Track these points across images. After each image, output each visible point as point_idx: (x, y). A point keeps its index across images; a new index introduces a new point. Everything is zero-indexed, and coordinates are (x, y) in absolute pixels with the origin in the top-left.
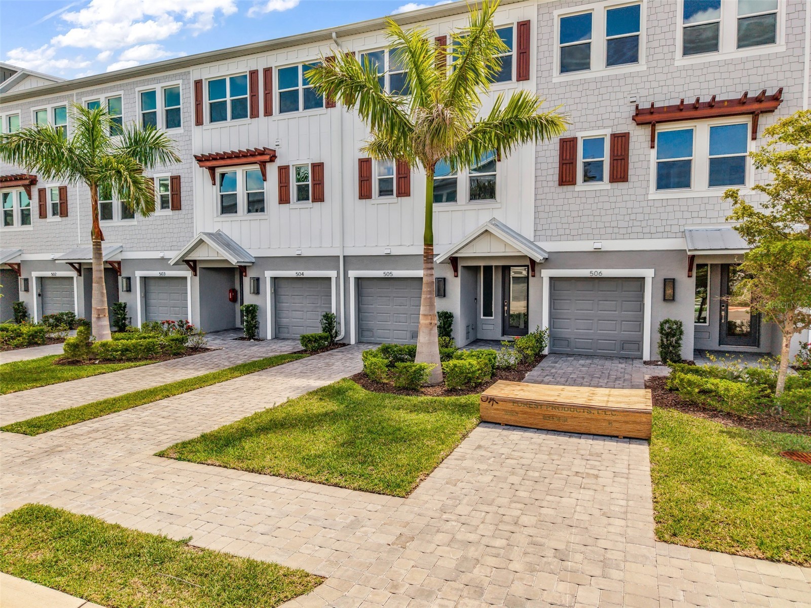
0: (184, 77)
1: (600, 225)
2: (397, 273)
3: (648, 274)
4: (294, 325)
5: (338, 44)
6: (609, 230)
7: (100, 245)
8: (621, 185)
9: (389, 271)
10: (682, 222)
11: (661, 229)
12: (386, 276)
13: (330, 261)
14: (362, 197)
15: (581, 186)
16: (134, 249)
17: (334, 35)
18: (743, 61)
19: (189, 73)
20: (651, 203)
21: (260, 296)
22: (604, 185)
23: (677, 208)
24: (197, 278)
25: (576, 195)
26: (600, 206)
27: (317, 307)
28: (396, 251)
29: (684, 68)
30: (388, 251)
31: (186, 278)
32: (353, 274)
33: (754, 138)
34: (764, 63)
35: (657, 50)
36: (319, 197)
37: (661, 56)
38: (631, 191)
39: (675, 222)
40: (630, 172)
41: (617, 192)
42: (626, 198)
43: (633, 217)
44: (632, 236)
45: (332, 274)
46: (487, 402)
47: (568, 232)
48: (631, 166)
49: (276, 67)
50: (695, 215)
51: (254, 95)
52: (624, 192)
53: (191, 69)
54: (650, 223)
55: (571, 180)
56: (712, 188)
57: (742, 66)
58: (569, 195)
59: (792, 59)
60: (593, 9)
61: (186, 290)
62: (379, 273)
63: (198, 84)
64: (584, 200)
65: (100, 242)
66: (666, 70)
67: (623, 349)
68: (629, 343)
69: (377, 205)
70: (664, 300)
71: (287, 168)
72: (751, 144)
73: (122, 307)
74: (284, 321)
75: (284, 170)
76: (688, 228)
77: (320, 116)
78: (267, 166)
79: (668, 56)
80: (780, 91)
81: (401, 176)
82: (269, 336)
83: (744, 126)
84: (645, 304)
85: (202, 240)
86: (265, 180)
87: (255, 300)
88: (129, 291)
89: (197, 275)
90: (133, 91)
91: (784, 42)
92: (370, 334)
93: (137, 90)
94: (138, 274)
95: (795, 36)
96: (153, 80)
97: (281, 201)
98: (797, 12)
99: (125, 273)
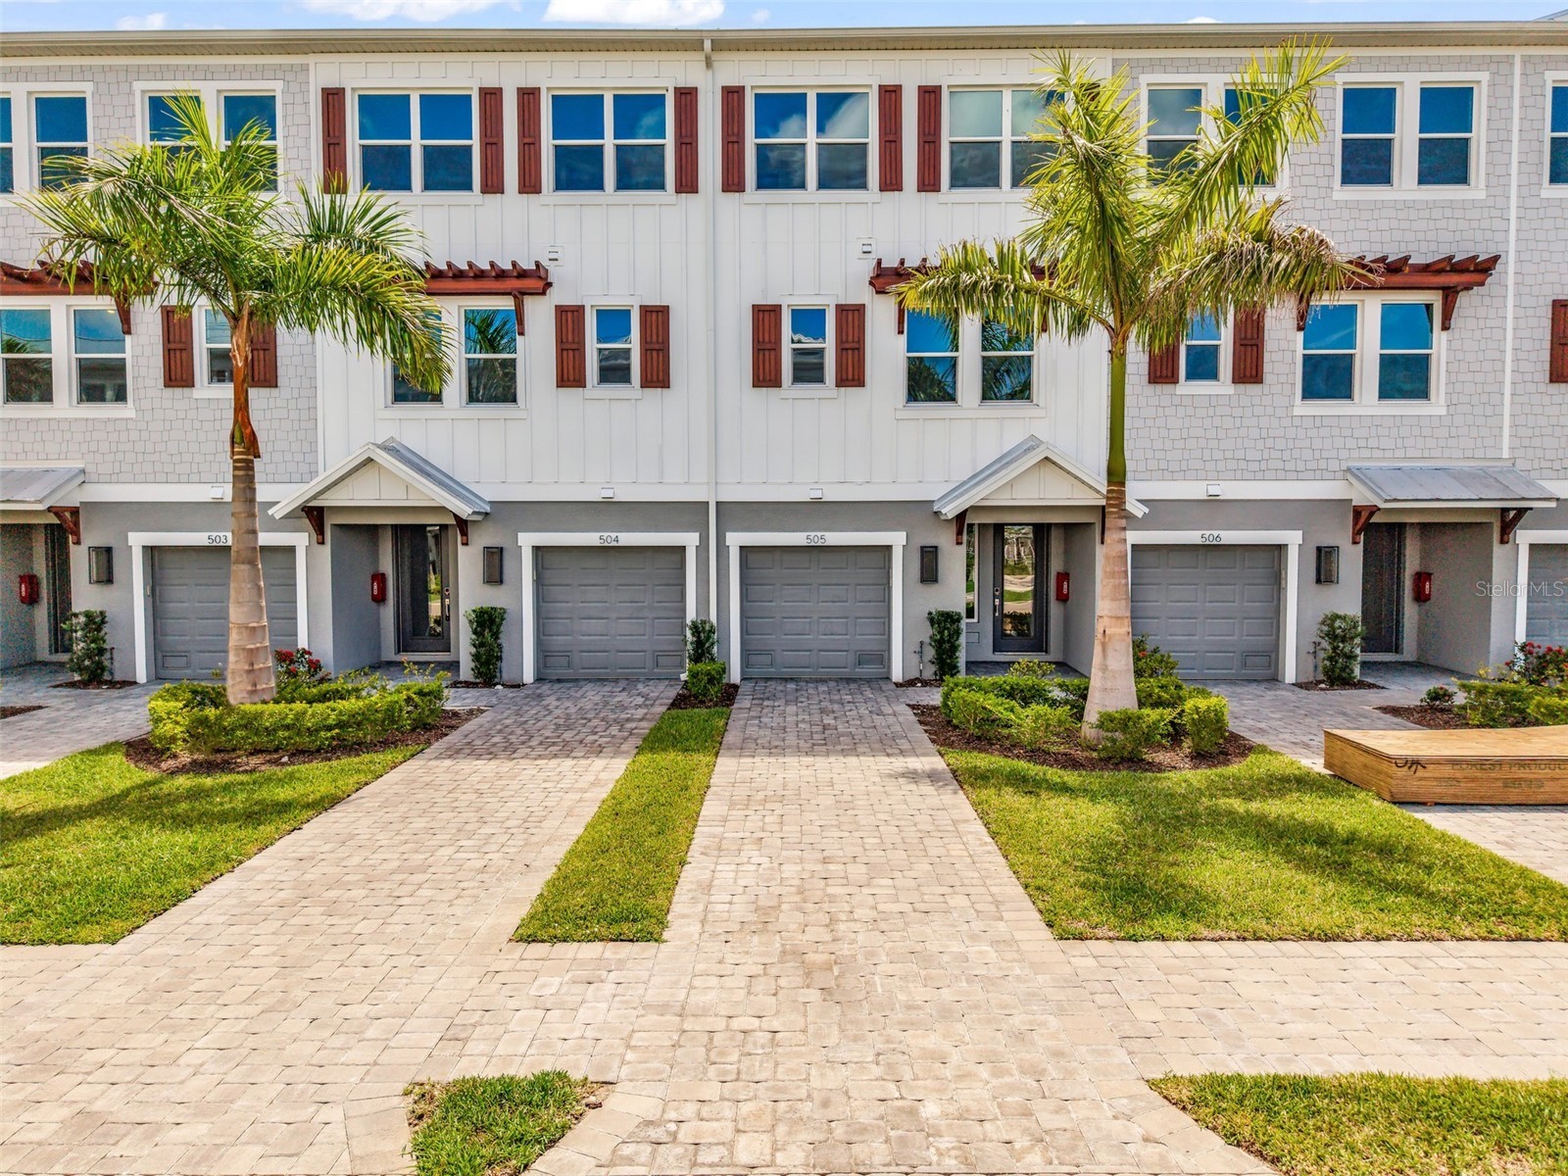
0: (290, 77)
1: (1218, 455)
2: (834, 538)
3: (1292, 538)
4: (586, 648)
5: (709, 64)
6: (1232, 464)
7: (252, 469)
8: (1252, 389)
9: (819, 534)
10: (1344, 454)
11: (1312, 465)
12: (813, 544)
13: (690, 513)
14: (758, 382)
15: (1186, 388)
16: (122, 477)
17: (708, 45)
18: (1430, 206)
19: (305, 68)
20: (1297, 422)
21: (503, 587)
22: (1223, 387)
23: (1335, 431)
24: (326, 551)
25: (1176, 401)
26: (1217, 422)
27: (642, 609)
28: (832, 494)
29: (1346, 205)
30: (817, 494)
32: (735, 540)
33: (1445, 327)
34: (1458, 213)
35: (1307, 170)
36: (657, 376)
37: (1312, 181)
38: (1267, 400)
39: (1333, 453)
40: (1267, 367)
41: (1245, 401)
42: (1258, 411)
43: (1270, 443)
44: (1268, 474)
45: (690, 540)
46: (1406, 768)
47: (1163, 465)
48: (1267, 357)
49: (548, 89)
50: (1362, 443)
51: (493, 142)
52: (1257, 401)
53: (311, 60)
54: (1296, 453)
55: (1170, 374)
56: (1385, 402)
57: (1426, 214)
58: (1166, 401)
59: (1494, 213)
60: (1205, 84)
61: (293, 576)
62: (798, 538)
63: (333, 99)
64: (1190, 411)
65: (252, 461)
66: (1319, 204)
67: (1245, 665)
68: (1256, 654)
69: (792, 400)
70: (1318, 581)
71: (579, 311)
72: (1440, 338)
73: (96, 623)
74: (558, 641)
75: (569, 314)
76: (1351, 464)
77: (661, 207)
78: (529, 302)
79: (1323, 182)
80: (1495, 259)
81: (847, 346)
82: (528, 676)
83: (1429, 307)
84: (1285, 589)
85: (370, 460)
86: (522, 333)
87: (493, 597)
88: (110, 581)
89: (323, 543)
90: (124, 87)
91: (1482, 184)
92: (766, 659)
93: (138, 86)
94: (138, 540)
95: (1498, 179)
96: (193, 69)
97: (562, 382)
98: (1499, 142)
99: (91, 537)
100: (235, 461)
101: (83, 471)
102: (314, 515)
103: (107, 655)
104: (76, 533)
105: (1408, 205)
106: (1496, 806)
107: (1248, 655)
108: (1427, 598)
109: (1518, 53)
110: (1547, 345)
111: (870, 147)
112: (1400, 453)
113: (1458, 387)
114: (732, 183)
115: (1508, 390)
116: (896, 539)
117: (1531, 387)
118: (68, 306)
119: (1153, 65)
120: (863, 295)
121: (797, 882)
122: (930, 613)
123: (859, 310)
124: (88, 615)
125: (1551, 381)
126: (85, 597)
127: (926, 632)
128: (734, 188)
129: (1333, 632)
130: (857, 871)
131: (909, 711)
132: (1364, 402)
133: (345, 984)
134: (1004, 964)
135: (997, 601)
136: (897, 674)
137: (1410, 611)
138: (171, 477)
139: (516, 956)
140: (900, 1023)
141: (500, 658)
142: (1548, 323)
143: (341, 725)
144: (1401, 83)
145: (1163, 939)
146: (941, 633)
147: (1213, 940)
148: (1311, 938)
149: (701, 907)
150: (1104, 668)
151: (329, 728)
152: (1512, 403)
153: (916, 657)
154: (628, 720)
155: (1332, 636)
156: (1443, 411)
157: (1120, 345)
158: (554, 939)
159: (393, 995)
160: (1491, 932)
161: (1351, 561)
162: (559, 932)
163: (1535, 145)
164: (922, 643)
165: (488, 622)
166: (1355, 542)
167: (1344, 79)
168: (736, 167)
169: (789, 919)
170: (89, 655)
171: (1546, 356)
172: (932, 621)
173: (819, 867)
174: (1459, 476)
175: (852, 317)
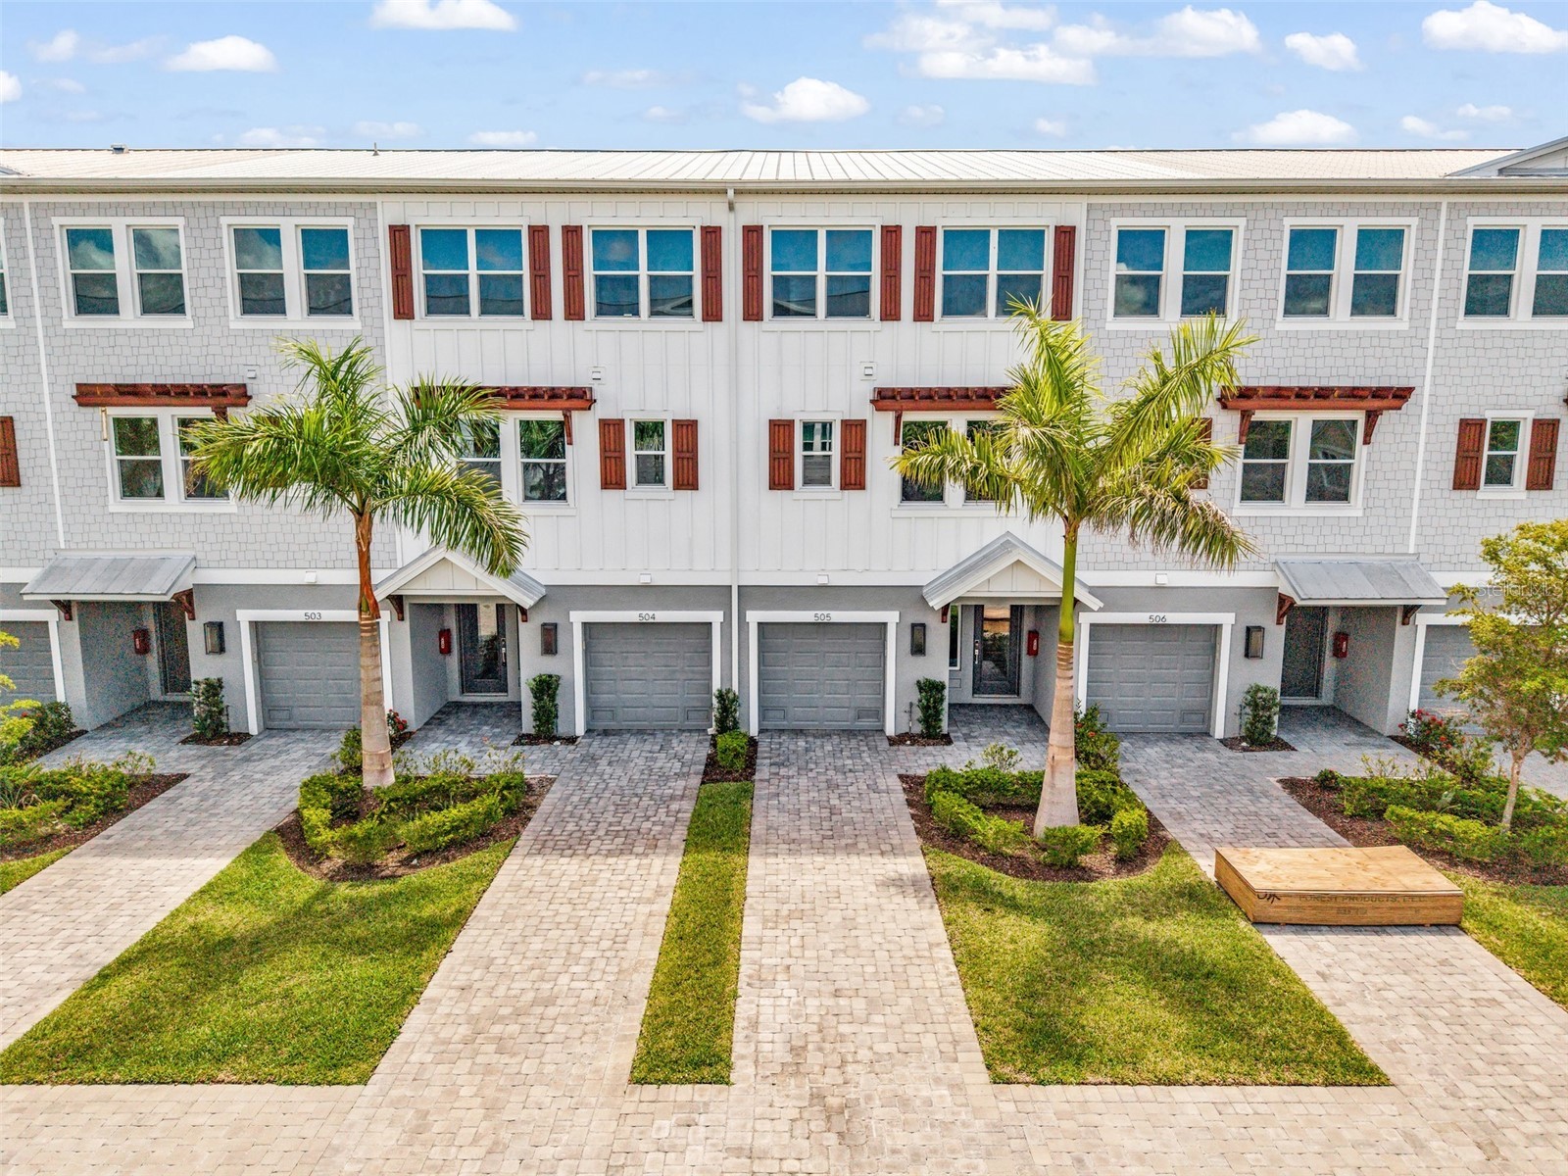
0: (360, 213)
2: (838, 616)
3: (1227, 619)
4: (628, 704)
5: (731, 207)
6: (1178, 557)
9: (826, 613)
10: (1273, 549)
12: (820, 621)
13: (717, 595)
14: (774, 485)
16: (228, 563)
17: (731, 193)
19: (373, 206)
21: (558, 656)
23: (1267, 530)
24: (406, 625)
27: (674, 672)
28: (837, 580)
29: (1287, 334)
30: (824, 580)
32: (754, 617)
33: (1366, 442)
34: (1384, 342)
35: (1253, 304)
36: (687, 480)
37: (1258, 312)
39: (1265, 548)
40: (1213, 476)
44: (1208, 566)
45: (715, 617)
46: (1265, 899)
47: (1119, 557)
49: (589, 226)
50: (1289, 540)
51: (541, 274)
53: (378, 199)
56: (1310, 504)
57: (1356, 343)
59: (1415, 342)
60: (1169, 227)
62: (807, 616)
63: (399, 234)
66: (1264, 333)
67: (1183, 721)
68: (1192, 712)
69: (804, 499)
70: (1247, 655)
71: (619, 424)
72: (1361, 450)
73: (214, 688)
74: (604, 698)
75: (611, 427)
76: (1281, 558)
77: (686, 332)
78: (575, 415)
79: (1268, 314)
80: (1410, 390)
81: (850, 455)
82: (580, 729)
83: (1354, 422)
84: (1219, 661)
85: (444, 560)
86: (570, 443)
87: (549, 666)
88: (222, 650)
89: (402, 619)
90: (212, 222)
91: (1406, 318)
92: (780, 714)
93: (225, 221)
94: (245, 616)
95: (1420, 311)
96: (272, 205)
97: (606, 484)
98: (1424, 278)
99: (205, 614)
101: (196, 559)
102: (397, 602)
103: (225, 714)
104: (192, 613)
105: (1340, 335)
106: (1330, 927)
107: (1185, 714)
108: (1344, 655)
109: (1445, 200)
110: (1453, 457)
111: (873, 279)
112: (1320, 549)
113: (1374, 493)
114: (752, 313)
115: (1417, 495)
116: (891, 617)
117: (1437, 493)
118: (173, 416)
119: (1122, 210)
120: (864, 411)
121: (816, 1019)
122: (918, 682)
123: (862, 424)
124: (208, 682)
125: (1454, 489)
126: (202, 667)
127: (915, 696)
128: (753, 317)
129: (1256, 703)
130: (859, 1005)
131: (897, 785)
132: (1293, 506)
134: (956, 1109)
135: (976, 652)
136: (890, 730)
137: (1330, 664)
138: (271, 564)
139: (636, 1098)
140: (887, 1166)
141: (556, 716)
142: (1454, 439)
143: (455, 829)
144: (1341, 226)
145: (1063, 1083)
146: (928, 701)
147: (1095, 1084)
149: (753, 1047)
150: (1053, 786)
151: (447, 833)
152: (1420, 507)
153: (906, 716)
155: (1255, 706)
156: (1360, 513)
157: (1072, 534)
158: (659, 1082)
159: (565, 1137)
161: (1275, 639)
162: (661, 1076)
163: (1454, 283)
164: (911, 704)
165: (546, 688)
166: (1279, 623)
167: (1291, 222)
168: (755, 296)
169: (814, 1059)
170: (210, 715)
171: (1451, 466)
172: (921, 689)
173: (831, 1002)
174: (1369, 572)
175: (855, 429)
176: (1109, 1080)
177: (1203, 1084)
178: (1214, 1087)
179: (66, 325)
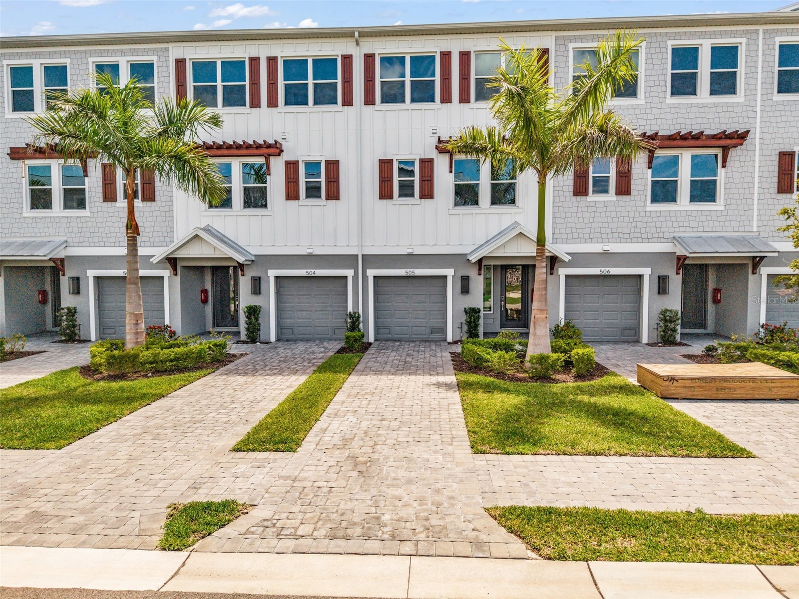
0: (160, 54)
1: (608, 231)
2: (419, 272)
3: (646, 272)
4: (300, 325)
5: (358, 44)
6: (616, 235)
7: (136, 241)
8: (625, 198)
9: (412, 270)
10: (672, 230)
11: (656, 235)
12: (408, 275)
13: (349, 260)
14: (382, 197)
15: (592, 197)
17: (356, 34)
18: (716, 106)
19: (167, 49)
20: (648, 214)
21: (261, 295)
22: (611, 197)
23: (668, 219)
24: (178, 278)
25: (588, 204)
26: (608, 214)
27: (327, 306)
28: (418, 251)
29: (673, 106)
30: (410, 251)
31: (162, 278)
32: (371, 273)
33: (724, 166)
34: (730, 109)
35: (653, 89)
36: (333, 194)
37: (655, 94)
38: (633, 203)
39: (667, 230)
40: (633, 187)
41: (622, 204)
42: (629, 209)
43: (634, 225)
44: (634, 240)
45: (349, 273)
46: (668, 382)
47: (581, 235)
48: (633, 182)
49: (282, 57)
50: (681, 224)
51: (255, 83)
52: (628, 204)
53: (170, 45)
54: (647, 230)
55: (584, 191)
56: (692, 204)
57: (714, 110)
58: (582, 204)
59: (749, 108)
61: (163, 291)
62: (401, 272)
63: (180, 64)
64: (594, 209)
65: (136, 237)
66: (659, 106)
67: (623, 335)
68: (630, 329)
69: (398, 205)
70: (659, 293)
71: (296, 163)
72: (721, 172)
73: (72, 312)
74: (288, 322)
75: (292, 165)
76: (677, 235)
77: (335, 113)
78: (272, 159)
79: (661, 95)
80: (748, 132)
81: (424, 179)
82: (273, 338)
83: (716, 156)
84: (643, 296)
85: (197, 236)
86: (269, 175)
87: (255, 301)
88: (78, 293)
89: (176, 275)
90: (84, 61)
91: (743, 94)
92: (387, 331)
93: (91, 60)
94: (91, 273)
95: (751, 92)
96: (115, 51)
97: (288, 198)
98: (751, 73)
99: (70, 272)
100: (128, 237)
101: (66, 241)
102: (172, 262)
103: (77, 328)
104: (63, 271)
105: (704, 106)
106: (712, 400)
107: (624, 330)
108: (719, 301)
109: (761, 28)
110: (776, 174)
111: (436, 82)
112: (700, 229)
113: (731, 196)
114: (369, 100)
115: (756, 197)
116: (449, 272)
117: (768, 196)
118: (59, 164)
119: (575, 39)
120: (432, 154)
121: (365, 429)
122: (465, 309)
123: (431, 161)
124: (68, 309)
125: (778, 192)
126: (67, 300)
127: (464, 318)
128: (370, 103)
129: (666, 318)
130: (395, 424)
131: (449, 355)
132: (682, 204)
133: (154, 467)
134: (444, 463)
135: (503, 303)
136: (450, 338)
137: (711, 307)
138: (107, 244)
139: (231, 457)
140: (387, 485)
141: (259, 330)
142: (776, 163)
143: (177, 359)
144: (701, 45)
145: (522, 454)
146: (470, 318)
147: (544, 455)
148: (589, 454)
149: (319, 438)
150: (535, 334)
151: (171, 361)
152: (758, 204)
153: (459, 330)
154: (314, 359)
155: (665, 320)
156: (722, 208)
157: (542, 179)
158: (249, 450)
159: (174, 471)
160: (675, 453)
161: (676, 283)
162: (251, 447)
163: (770, 75)
164: (461, 323)
165: (253, 312)
166: (678, 274)
167: (671, 44)
168: (371, 93)
169: (356, 443)
170: (68, 327)
171: (776, 180)
172: (466, 312)
173: (378, 423)
174: (730, 241)
175: (427, 164)
176: (554, 453)
177: (620, 455)
178: (628, 457)
179: (7, 116)
